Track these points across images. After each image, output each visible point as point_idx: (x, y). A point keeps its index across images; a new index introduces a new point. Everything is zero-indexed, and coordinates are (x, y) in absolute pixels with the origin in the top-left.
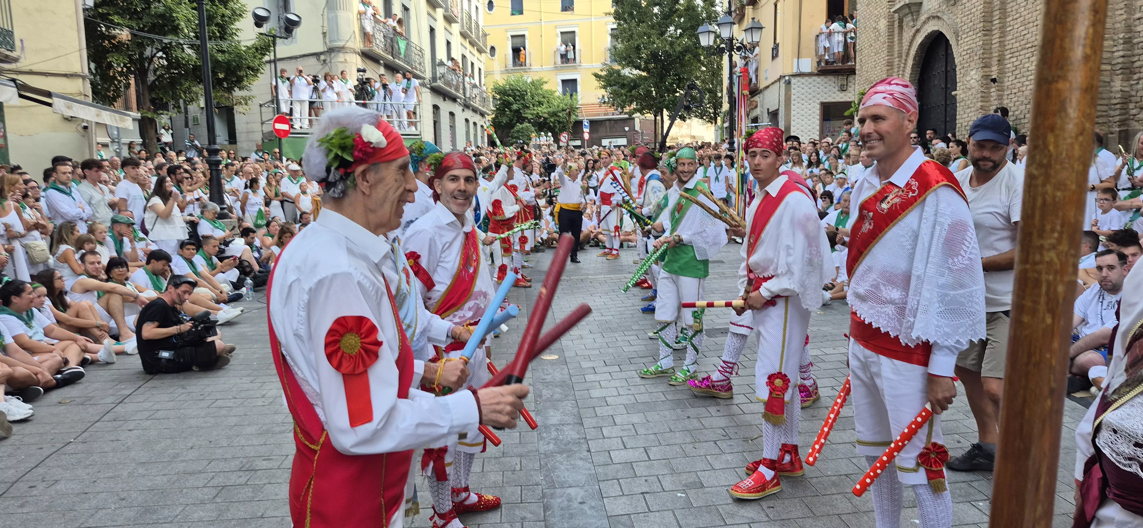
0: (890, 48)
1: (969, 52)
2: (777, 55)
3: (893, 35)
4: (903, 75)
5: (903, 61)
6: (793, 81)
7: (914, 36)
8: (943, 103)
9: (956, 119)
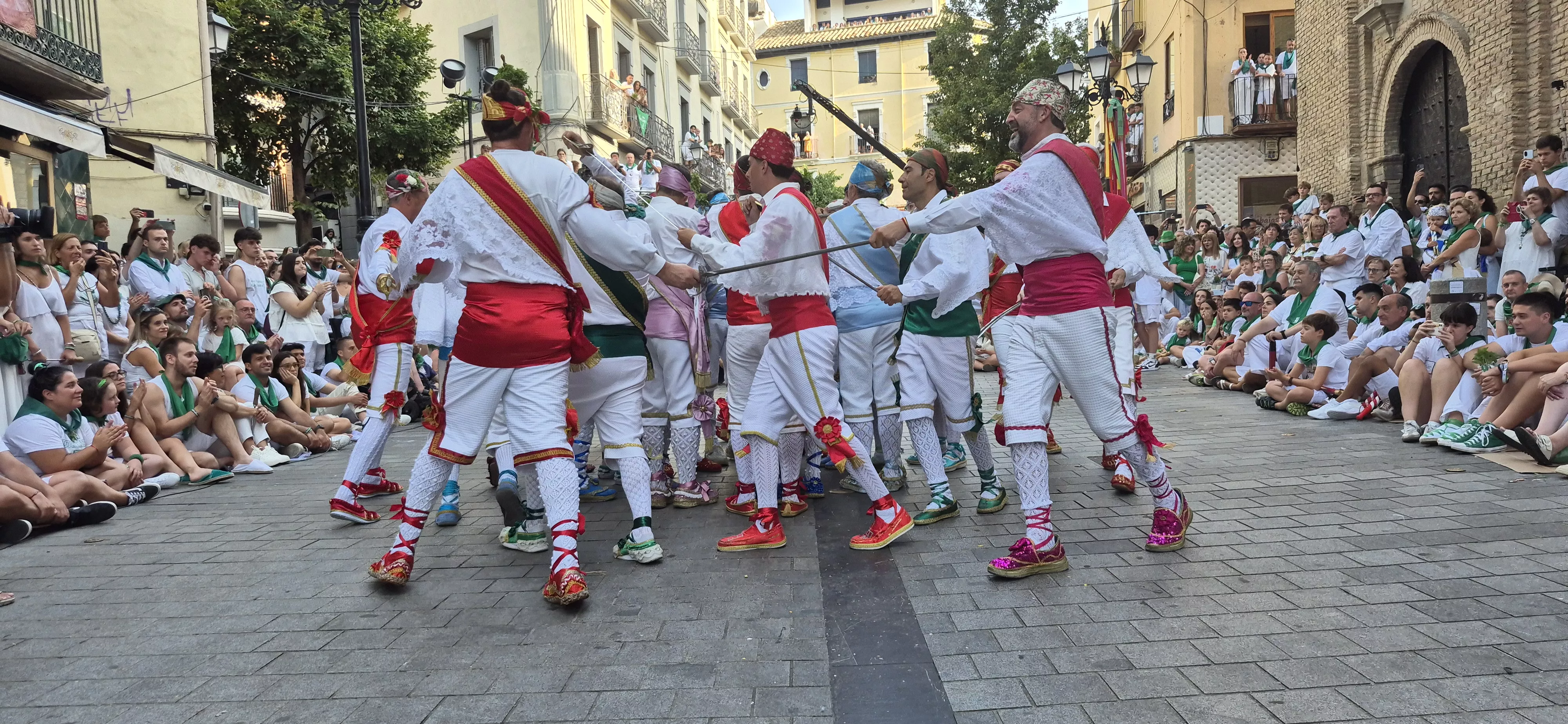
0: (1354, 76)
1: (1488, 60)
2: (1171, 114)
3: (1357, 58)
4: (1375, 114)
5: (1375, 94)
6: (1197, 148)
7: (1393, 52)
8: (1443, 149)
9: (1471, 167)
